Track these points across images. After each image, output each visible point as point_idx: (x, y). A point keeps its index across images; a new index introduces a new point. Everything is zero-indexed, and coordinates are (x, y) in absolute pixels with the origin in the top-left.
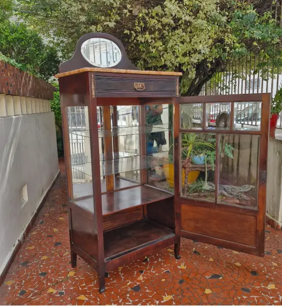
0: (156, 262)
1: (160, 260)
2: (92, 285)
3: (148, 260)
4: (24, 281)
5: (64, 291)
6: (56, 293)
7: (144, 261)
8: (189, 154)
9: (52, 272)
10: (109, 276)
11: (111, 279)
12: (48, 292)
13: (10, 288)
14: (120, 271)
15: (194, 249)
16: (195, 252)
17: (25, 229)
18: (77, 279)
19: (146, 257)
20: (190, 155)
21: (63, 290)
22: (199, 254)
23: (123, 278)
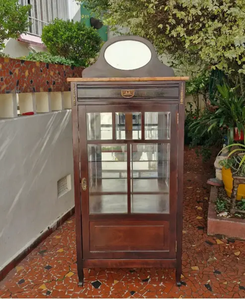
0: (155, 285)
1: (161, 284)
2: (79, 293)
3: (150, 280)
4: (30, 270)
5: (51, 291)
6: (44, 292)
7: (143, 281)
8: (242, 162)
9: (56, 268)
10: (99, 288)
11: (99, 292)
12: (40, 288)
13: (16, 274)
14: (113, 285)
15: (209, 281)
16: (207, 286)
17: (61, 217)
18: (71, 281)
19: (148, 277)
20: (243, 164)
21: (52, 289)
22: (210, 290)
23: (111, 294)
